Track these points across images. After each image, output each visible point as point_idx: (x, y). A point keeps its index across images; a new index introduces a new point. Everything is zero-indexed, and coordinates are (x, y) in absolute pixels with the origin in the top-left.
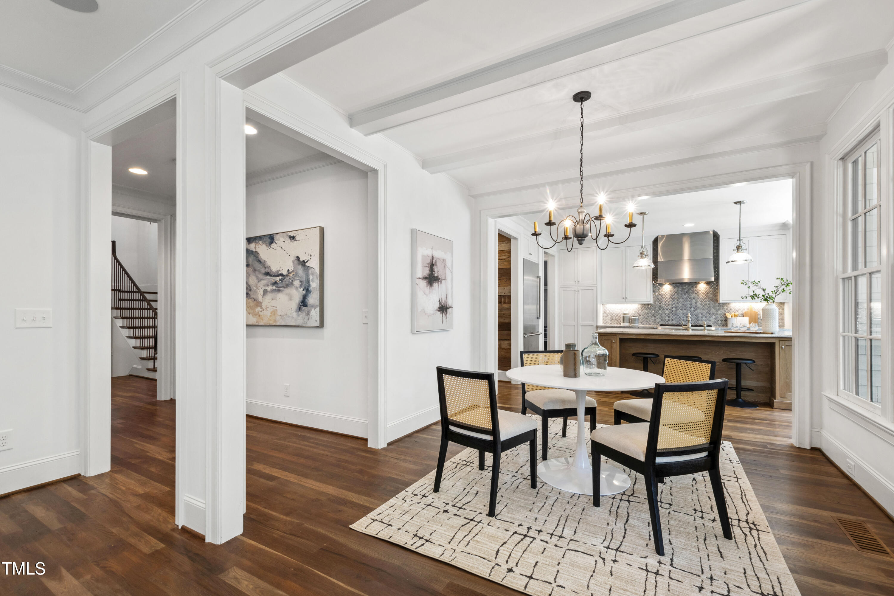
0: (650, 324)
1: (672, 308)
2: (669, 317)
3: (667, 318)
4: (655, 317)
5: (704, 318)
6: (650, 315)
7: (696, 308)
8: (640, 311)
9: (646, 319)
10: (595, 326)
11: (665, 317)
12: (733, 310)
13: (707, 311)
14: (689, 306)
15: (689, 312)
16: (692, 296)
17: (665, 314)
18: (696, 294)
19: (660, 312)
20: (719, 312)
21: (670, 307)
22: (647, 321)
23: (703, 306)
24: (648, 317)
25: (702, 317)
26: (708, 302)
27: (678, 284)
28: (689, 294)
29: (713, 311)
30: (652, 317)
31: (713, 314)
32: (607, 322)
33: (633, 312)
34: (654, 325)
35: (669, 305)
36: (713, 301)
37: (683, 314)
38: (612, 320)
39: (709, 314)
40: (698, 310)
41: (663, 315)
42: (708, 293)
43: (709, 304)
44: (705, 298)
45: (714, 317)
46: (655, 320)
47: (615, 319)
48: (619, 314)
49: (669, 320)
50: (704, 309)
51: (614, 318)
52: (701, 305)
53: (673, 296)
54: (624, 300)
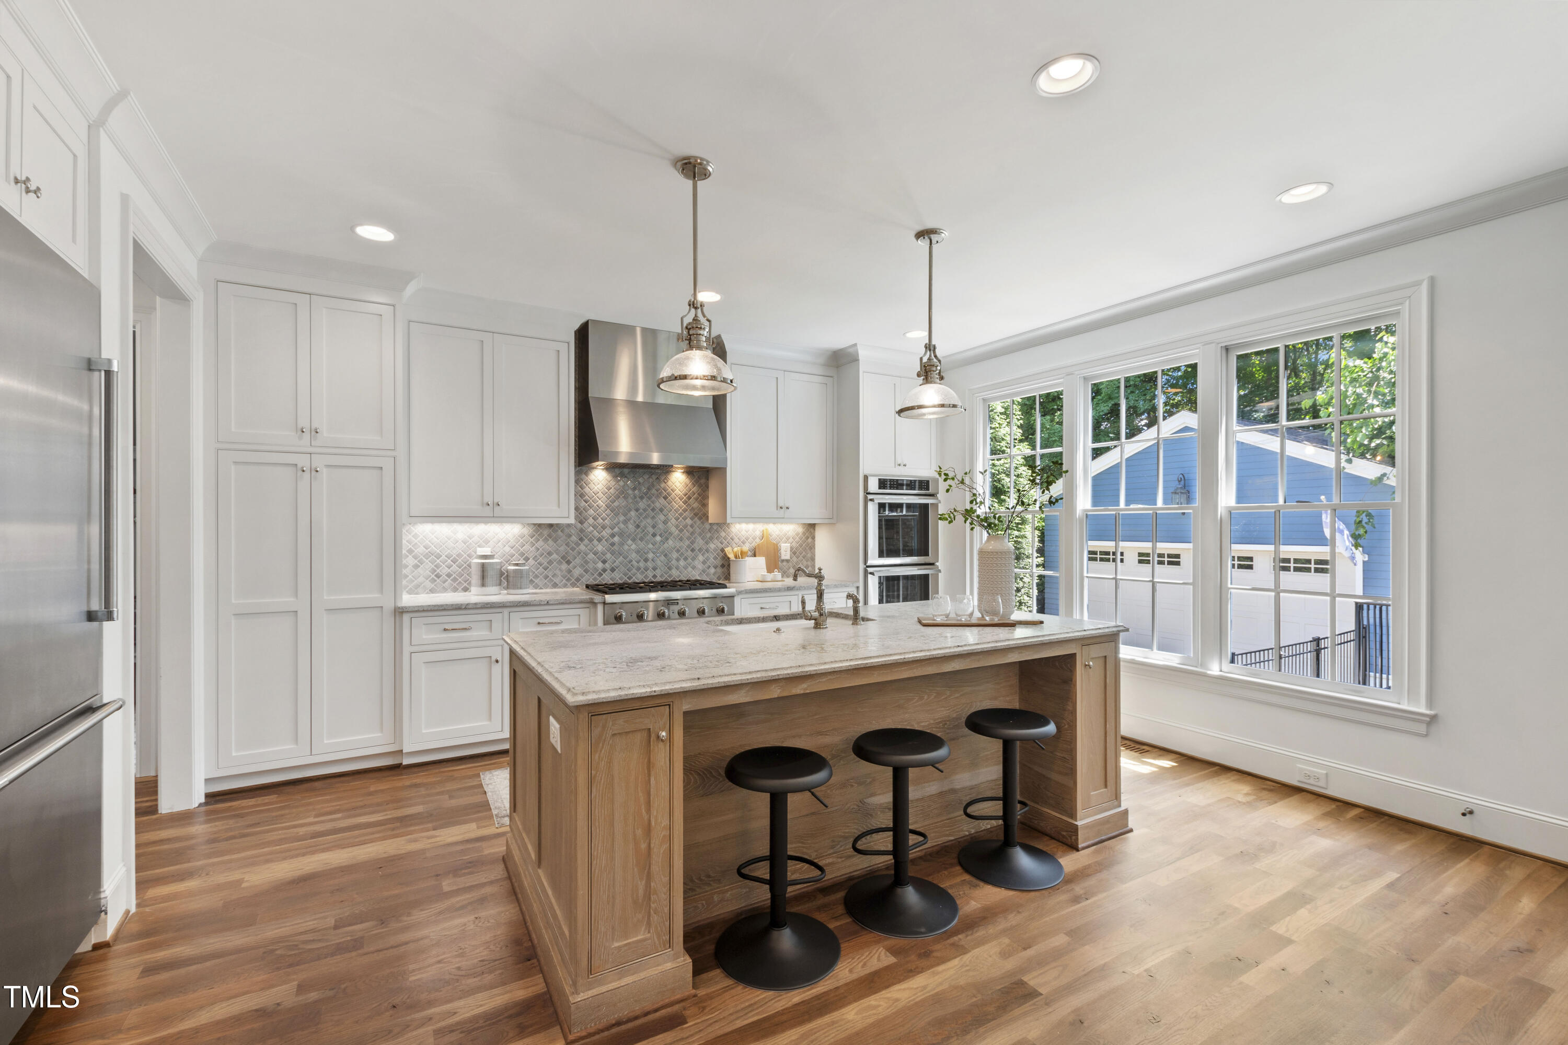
0: (555, 585)
1: (613, 536)
2: (604, 562)
3: (600, 565)
4: (568, 562)
5: (682, 563)
6: (555, 556)
7: (666, 536)
8: (527, 547)
9: (546, 569)
10: (389, 605)
11: (595, 563)
12: (736, 540)
13: (687, 542)
14: (651, 530)
15: (650, 546)
16: (657, 505)
17: (595, 554)
18: (665, 498)
19: (582, 547)
20: (712, 546)
21: (606, 533)
22: (546, 577)
23: (681, 531)
24: (550, 562)
25: (678, 560)
26: (689, 521)
27: (616, 468)
28: (649, 498)
29: (700, 542)
30: (560, 563)
31: (700, 550)
32: (417, 586)
33: (507, 549)
34: (565, 586)
35: (604, 527)
36: (700, 519)
37: (638, 552)
38: (438, 576)
39: (693, 550)
40: (670, 542)
41: (591, 556)
42: (689, 498)
43: (692, 526)
44: (685, 511)
45: (701, 558)
46: (569, 571)
47: (449, 575)
48: (459, 555)
49: (604, 570)
50: (681, 539)
51: (444, 570)
52: (677, 527)
53: (613, 502)
54: (488, 511)
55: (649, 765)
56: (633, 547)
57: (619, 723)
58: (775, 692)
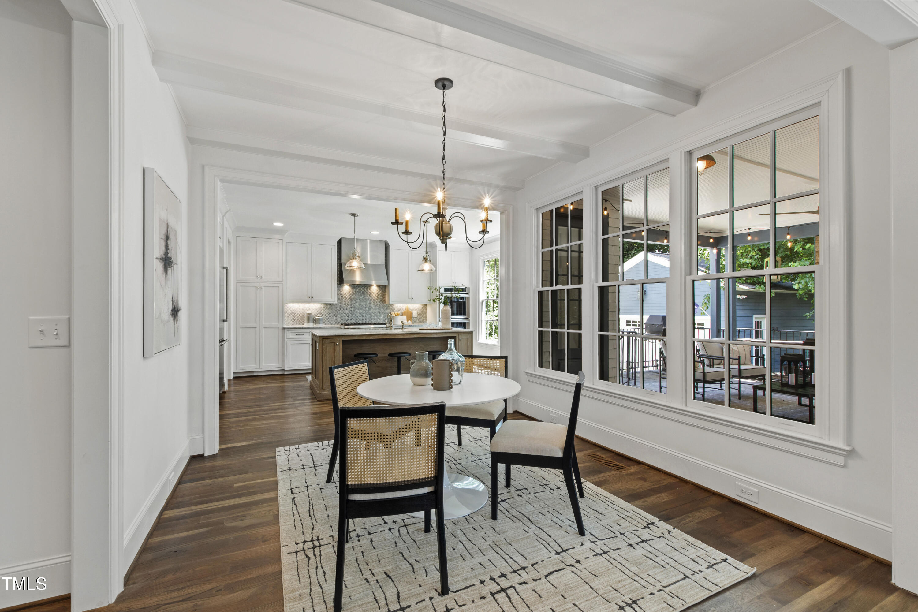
0: (332, 324)
1: (351, 308)
2: (348, 317)
3: (347, 318)
4: (336, 317)
5: (376, 317)
6: (331, 314)
7: (370, 308)
8: (322, 311)
9: (328, 318)
10: (281, 327)
11: (345, 317)
12: (396, 310)
13: (377, 310)
14: (365, 306)
15: (364, 311)
16: (367, 297)
17: (345, 314)
18: (370, 295)
19: (341, 312)
20: (387, 312)
21: (349, 307)
22: (329, 321)
23: (375, 306)
24: (330, 316)
25: (374, 317)
26: (378, 303)
27: (353, 286)
28: (364, 295)
29: (382, 310)
30: (333, 317)
31: (382, 313)
32: (288, 323)
33: (316, 312)
34: (335, 324)
35: (348, 305)
36: (382, 302)
37: (360, 313)
38: (295, 320)
39: (380, 313)
40: (371, 310)
41: (344, 314)
42: (378, 295)
43: (379, 305)
44: (377, 299)
45: (383, 316)
46: (336, 319)
47: (298, 320)
48: (301, 314)
49: (348, 319)
50: (375, 309)
51: (296, 318)
52: (374, 305)
53: (351, 296)
54: (309, 300)
55: (335, 350)
56: (358, 312)
57: (328, 341)
58: (364, 338)
